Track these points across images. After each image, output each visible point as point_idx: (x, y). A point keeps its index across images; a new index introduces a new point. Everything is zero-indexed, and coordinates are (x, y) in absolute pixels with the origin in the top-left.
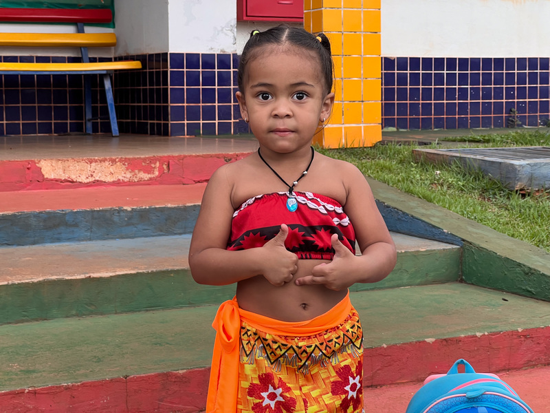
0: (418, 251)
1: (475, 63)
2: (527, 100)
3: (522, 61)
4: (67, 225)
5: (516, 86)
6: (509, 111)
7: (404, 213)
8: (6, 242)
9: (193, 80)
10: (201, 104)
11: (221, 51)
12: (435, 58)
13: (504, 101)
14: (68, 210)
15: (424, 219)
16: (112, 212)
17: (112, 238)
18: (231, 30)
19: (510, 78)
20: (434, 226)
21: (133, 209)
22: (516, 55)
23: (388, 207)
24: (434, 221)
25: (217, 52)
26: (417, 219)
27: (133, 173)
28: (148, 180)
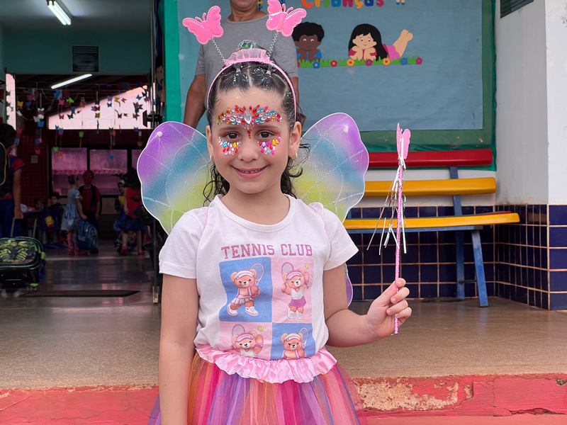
27: (421, 399)
28: (442, 409)
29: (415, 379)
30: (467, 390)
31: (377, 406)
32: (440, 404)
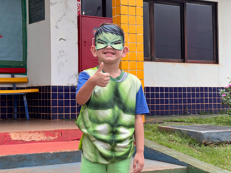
0: (171, 169)
1: (171, 89)
2: (191, 104)
3: (189, 88)
4: (27, 160)
5: (187, 98)
6: (185, 108)
7: (162, 153)
8: (3, 167)
9: (61, 97)
10: (64, 107)
11: (72, 85)
12: (156, 87)
13: (183, 104)
14: (27, 153)
15: (170, 156)
16: (45, 154)
17: (45, 165)
18: (76, 77)
19: (185, 95)
20: (175, 159)
21: (53, 153)
22: (186, 86)
23: (154, 150)
24: (175, 156)
25: (70, 85)
26: (167, 155)
27: (47, 137)
28: (53, 140)
29: (46, 131)
30: (60, 134)
31: (35, 140)
32: (52, 138)
